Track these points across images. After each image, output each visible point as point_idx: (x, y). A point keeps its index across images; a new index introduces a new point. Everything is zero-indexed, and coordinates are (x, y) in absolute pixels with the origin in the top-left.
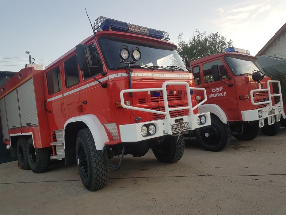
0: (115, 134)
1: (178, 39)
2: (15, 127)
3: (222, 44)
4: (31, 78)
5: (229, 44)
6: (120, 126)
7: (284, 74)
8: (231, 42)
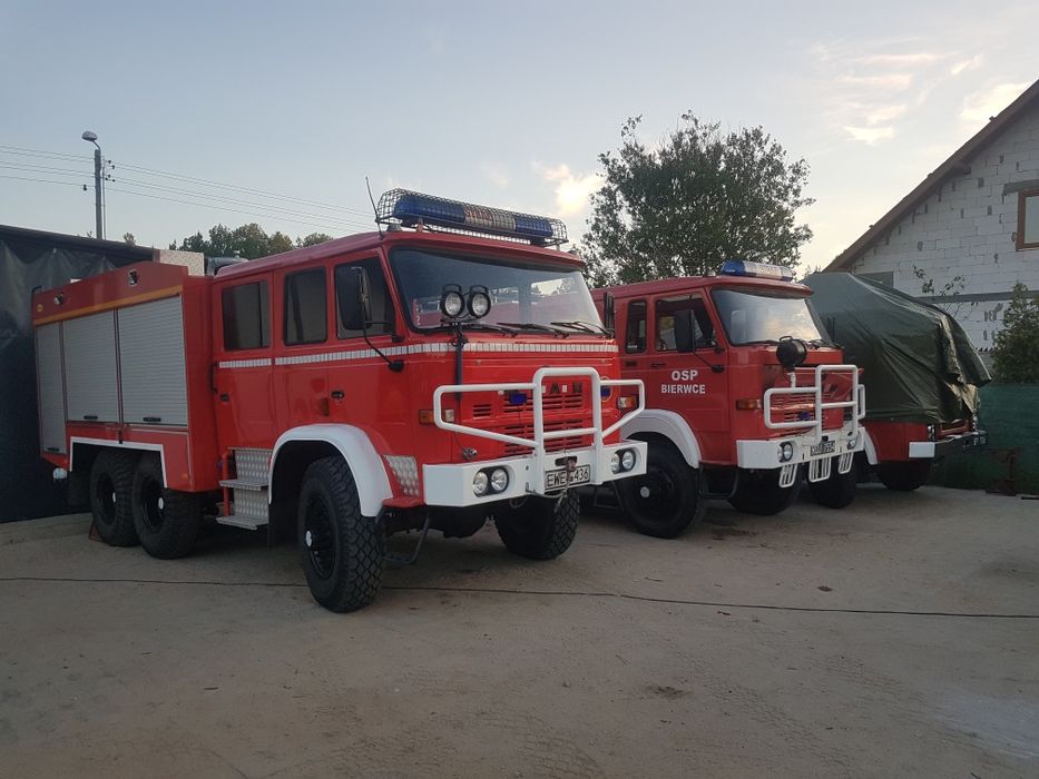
0: (408, 483)
1: (623, 134)
2: (96, 418)
3: (770, 169)
4: (178, 295)
5: (794, 171)
6: (426, 467)
7: (885, 340)
8: (803, 164)
